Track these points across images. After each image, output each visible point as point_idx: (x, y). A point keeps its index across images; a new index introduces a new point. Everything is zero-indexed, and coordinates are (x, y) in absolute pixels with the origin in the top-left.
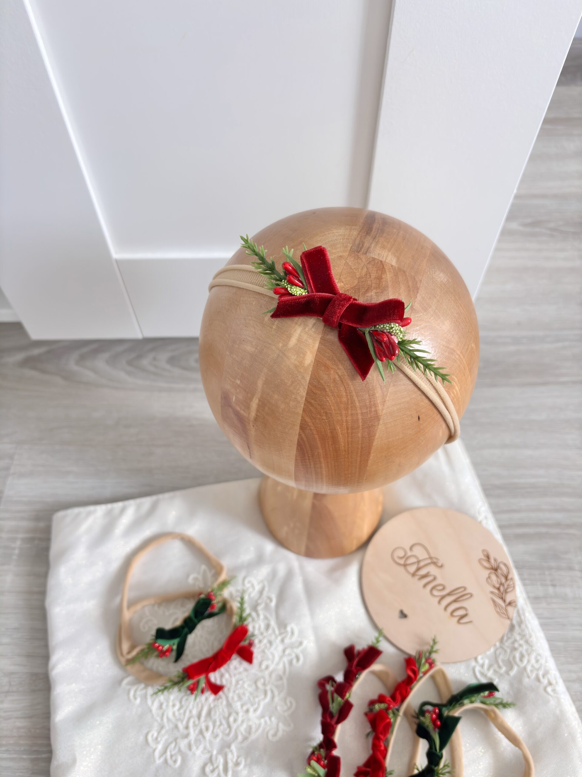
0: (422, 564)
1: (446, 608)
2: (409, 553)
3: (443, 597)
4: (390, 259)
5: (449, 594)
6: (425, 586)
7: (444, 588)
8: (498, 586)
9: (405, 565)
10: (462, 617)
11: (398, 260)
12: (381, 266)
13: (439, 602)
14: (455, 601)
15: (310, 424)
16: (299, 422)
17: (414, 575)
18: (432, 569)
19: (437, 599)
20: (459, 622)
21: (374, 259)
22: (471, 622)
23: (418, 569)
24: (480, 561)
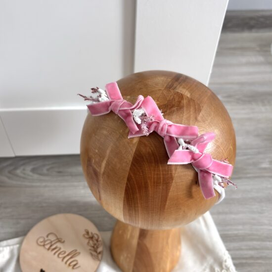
0: (53, 243)
1: (66, 263)
2: (46, 239)
3: (64, 258)
4: (187, 94)
5: (68, 255)
6: (55, 254)
7: (65, 252)
8: (93, 245)
9: (44, 245)
10: (75, 265)
11: (191, 95)
12: (181, 96)
13: (63, 260)
14: (71, 258)
15: (133, 178)
16: (127, 176)
17: (49, 249)
18: (59, 245)
19: (61, 259)
20: (73, 268)
21: (178, 92)
22: (79, 267)
23: (51, 246)
24: (84, 235)
